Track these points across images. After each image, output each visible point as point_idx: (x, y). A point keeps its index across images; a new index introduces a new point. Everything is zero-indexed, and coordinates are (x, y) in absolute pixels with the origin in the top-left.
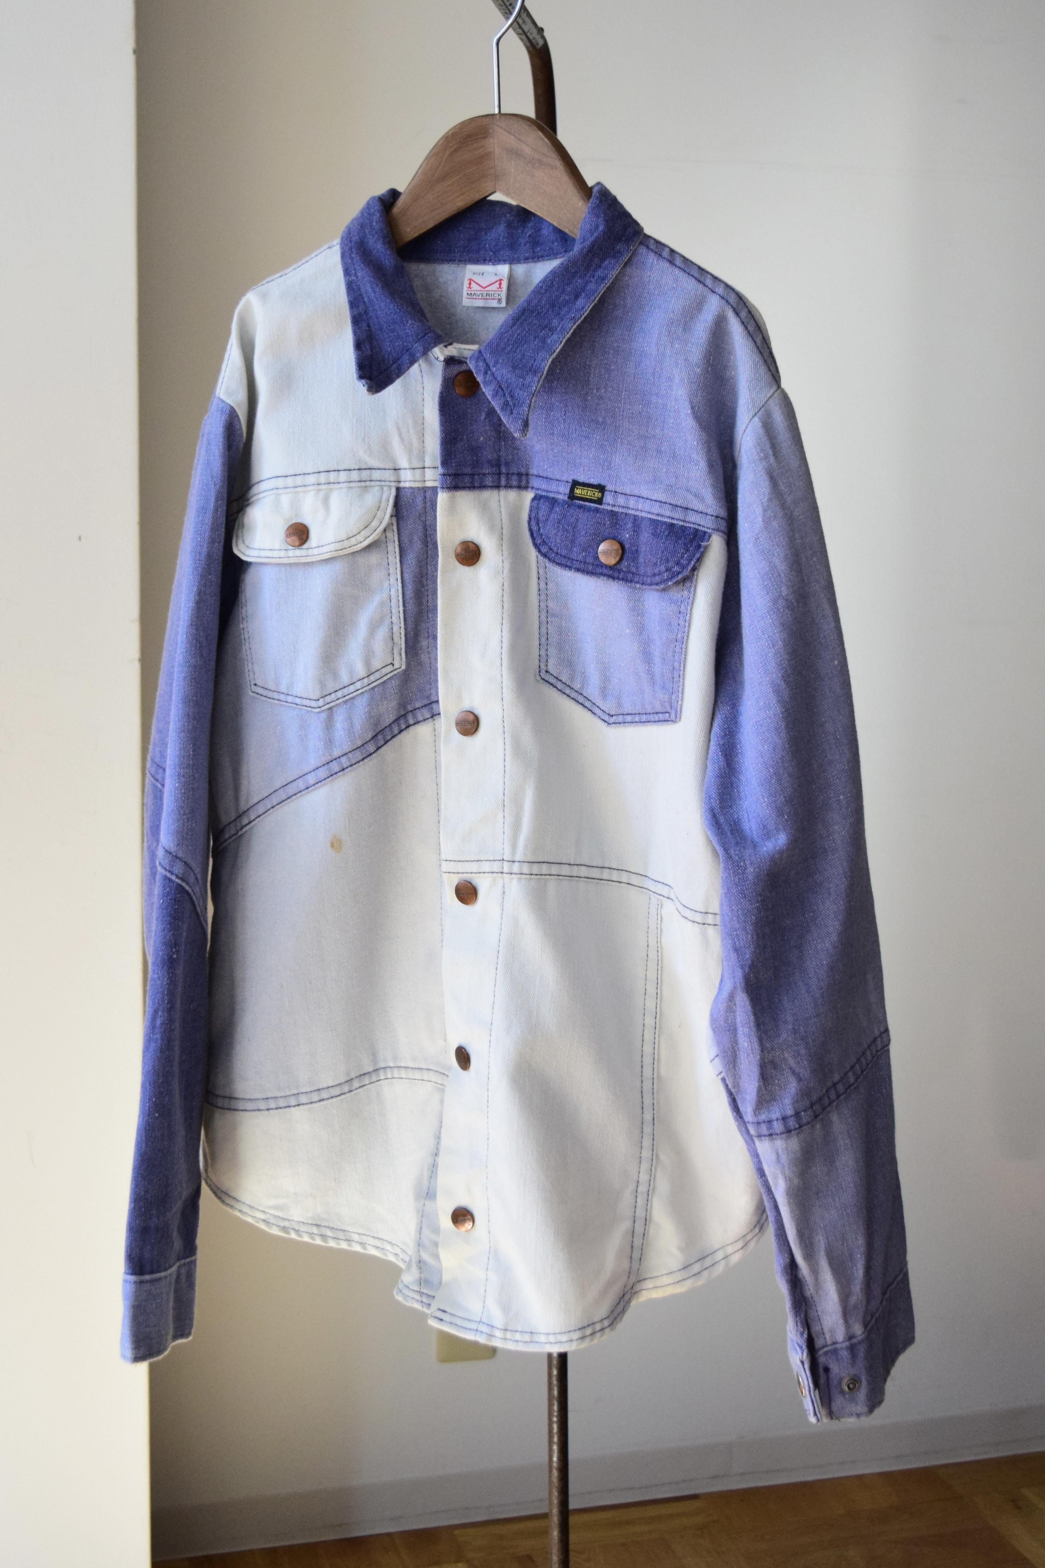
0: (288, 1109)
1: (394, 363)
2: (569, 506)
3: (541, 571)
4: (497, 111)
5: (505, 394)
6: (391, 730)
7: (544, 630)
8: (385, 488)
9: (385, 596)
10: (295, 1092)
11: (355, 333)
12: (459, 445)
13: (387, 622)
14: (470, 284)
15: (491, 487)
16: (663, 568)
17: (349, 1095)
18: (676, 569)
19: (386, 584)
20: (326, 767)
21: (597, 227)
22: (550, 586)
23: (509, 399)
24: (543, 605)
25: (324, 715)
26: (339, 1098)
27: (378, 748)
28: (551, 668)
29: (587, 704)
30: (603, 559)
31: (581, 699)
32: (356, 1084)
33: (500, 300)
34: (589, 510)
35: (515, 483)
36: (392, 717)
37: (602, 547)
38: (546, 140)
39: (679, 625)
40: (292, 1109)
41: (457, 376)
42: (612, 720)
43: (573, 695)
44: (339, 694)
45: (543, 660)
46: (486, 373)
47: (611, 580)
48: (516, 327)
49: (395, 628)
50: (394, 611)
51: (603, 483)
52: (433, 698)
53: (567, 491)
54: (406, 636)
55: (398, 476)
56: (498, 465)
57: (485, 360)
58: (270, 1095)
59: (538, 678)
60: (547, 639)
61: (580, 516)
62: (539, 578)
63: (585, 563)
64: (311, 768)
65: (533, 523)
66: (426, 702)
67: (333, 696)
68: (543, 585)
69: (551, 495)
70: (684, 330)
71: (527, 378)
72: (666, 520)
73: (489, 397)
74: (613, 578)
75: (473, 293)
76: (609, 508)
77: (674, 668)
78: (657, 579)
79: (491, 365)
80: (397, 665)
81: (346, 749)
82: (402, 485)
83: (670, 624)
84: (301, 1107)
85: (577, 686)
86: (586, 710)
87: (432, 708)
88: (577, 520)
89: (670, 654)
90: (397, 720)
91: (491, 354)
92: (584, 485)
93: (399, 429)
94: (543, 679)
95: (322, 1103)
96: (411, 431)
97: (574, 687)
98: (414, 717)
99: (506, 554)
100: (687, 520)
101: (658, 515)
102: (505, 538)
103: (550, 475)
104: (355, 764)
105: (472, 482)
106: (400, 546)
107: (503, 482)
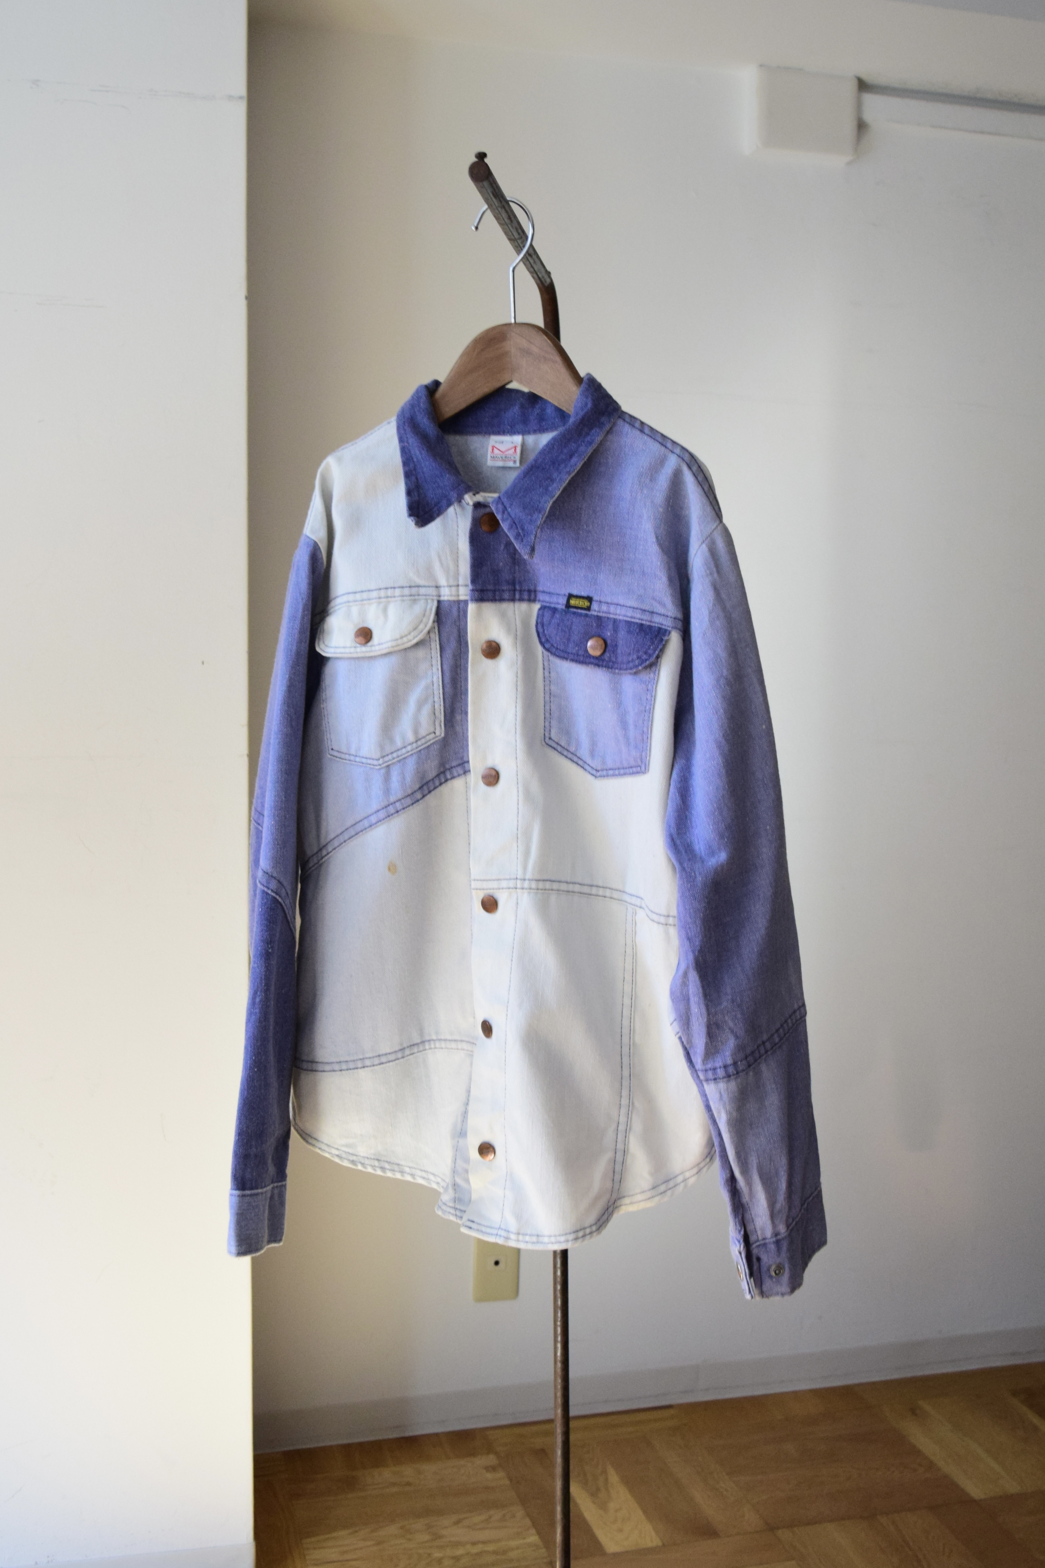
0: (356, 1070)
1: (435, 505)
2: (566, 613)
3: (546, 664)
4: (513, 321)
5: (517, 528)
6: (434, 783)
7: (548, 708)
8: (429, 601)
9: (429, 681)
10: (361, 1057)
11: (406, 484)
12: (485, 568)
13: (430, 701)
14: (493, 449)
15: (508, 600)
16: (635, 657)
17: (402, 1060)
18: (645, 657)
19: (430, 673)
20: (385, 810)
21: (586, 404)
22: (553, 674)
23: (520, 531)
24: (547, 688)
25: (383, 771)
26: (394, 1063)
27: (424, 796)
28: (553, 736)
29: (580, 762)
30: (591, 652)
31: (575, 759)
32: (407, 1052)
33: (515, 462)
34: (581, 615)
35: (526, 597)
36: (434, 773)
37: (589, 644)
38: (549, 341)
39: (647, 699)
40: (359, 1070)
41: (483, 516)
42: (598, 774)
43: (570, 755)
44: (395, 755)
45: (547, 730)
46: (503, 512)
47: (597, 667)
48: (526, 479)
49: (437, 706)
50: (436, 692)
51: (591, 595)
52: (465, 759)
53: (565, 602)
54: (445, 712)
55: (439, 591)
56: (514, 584)
57: (503, 504)
58: (342, 1059)
59: (544, 743)
60: (550, 714)
61: (574, 620)
62: (544, 669)
63: (578, 655)
64: (374, 810)
65: (540, 627)
66: (460, 762)
67: (390, 757)
68: (547, 674)
69: (553, 606)
70: (651, 480)
71: (534, 515)
72: (637, 621)
73: (506, 530)
74: (598, 666)
75: (495, 456)
76: (595, 614)
77: (643, 732)
78: (631, 665)
79: (508, 506)
80: (438, 733)
81: (400, 796)
82: (442, 598)
83: (641, 698)
84: (366, 1069)
85: (572, 749)
86: (579, 767)
87: (464, 767)
88: (572, 623)
89: (641, 722)
90: (438, 775)
91: (507, 498)
92: (577, 597)
93: (439, 557)
94: (547, 744)
95: (382, 1066)
96: (449, 558)
97: (571, 750)
98: (451, 773)
99: (519, 649)
100: (653, 620)
101: (631, 617)
102: (519, 638)
103: (552, 590)
104: (406, 807)
105: (494, 596)
106: (440, 644)
107: (517, 596)
